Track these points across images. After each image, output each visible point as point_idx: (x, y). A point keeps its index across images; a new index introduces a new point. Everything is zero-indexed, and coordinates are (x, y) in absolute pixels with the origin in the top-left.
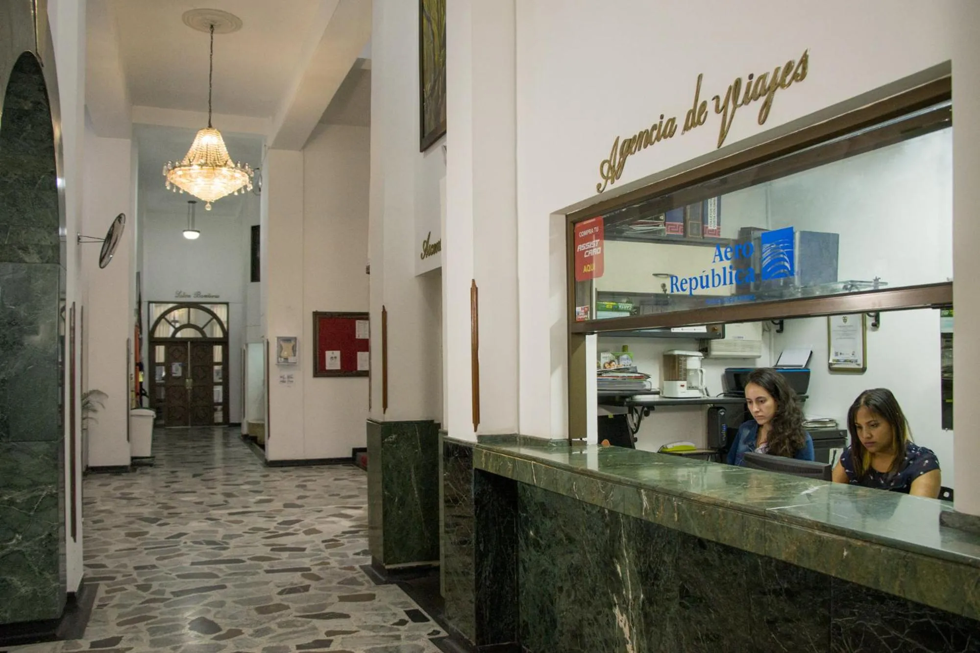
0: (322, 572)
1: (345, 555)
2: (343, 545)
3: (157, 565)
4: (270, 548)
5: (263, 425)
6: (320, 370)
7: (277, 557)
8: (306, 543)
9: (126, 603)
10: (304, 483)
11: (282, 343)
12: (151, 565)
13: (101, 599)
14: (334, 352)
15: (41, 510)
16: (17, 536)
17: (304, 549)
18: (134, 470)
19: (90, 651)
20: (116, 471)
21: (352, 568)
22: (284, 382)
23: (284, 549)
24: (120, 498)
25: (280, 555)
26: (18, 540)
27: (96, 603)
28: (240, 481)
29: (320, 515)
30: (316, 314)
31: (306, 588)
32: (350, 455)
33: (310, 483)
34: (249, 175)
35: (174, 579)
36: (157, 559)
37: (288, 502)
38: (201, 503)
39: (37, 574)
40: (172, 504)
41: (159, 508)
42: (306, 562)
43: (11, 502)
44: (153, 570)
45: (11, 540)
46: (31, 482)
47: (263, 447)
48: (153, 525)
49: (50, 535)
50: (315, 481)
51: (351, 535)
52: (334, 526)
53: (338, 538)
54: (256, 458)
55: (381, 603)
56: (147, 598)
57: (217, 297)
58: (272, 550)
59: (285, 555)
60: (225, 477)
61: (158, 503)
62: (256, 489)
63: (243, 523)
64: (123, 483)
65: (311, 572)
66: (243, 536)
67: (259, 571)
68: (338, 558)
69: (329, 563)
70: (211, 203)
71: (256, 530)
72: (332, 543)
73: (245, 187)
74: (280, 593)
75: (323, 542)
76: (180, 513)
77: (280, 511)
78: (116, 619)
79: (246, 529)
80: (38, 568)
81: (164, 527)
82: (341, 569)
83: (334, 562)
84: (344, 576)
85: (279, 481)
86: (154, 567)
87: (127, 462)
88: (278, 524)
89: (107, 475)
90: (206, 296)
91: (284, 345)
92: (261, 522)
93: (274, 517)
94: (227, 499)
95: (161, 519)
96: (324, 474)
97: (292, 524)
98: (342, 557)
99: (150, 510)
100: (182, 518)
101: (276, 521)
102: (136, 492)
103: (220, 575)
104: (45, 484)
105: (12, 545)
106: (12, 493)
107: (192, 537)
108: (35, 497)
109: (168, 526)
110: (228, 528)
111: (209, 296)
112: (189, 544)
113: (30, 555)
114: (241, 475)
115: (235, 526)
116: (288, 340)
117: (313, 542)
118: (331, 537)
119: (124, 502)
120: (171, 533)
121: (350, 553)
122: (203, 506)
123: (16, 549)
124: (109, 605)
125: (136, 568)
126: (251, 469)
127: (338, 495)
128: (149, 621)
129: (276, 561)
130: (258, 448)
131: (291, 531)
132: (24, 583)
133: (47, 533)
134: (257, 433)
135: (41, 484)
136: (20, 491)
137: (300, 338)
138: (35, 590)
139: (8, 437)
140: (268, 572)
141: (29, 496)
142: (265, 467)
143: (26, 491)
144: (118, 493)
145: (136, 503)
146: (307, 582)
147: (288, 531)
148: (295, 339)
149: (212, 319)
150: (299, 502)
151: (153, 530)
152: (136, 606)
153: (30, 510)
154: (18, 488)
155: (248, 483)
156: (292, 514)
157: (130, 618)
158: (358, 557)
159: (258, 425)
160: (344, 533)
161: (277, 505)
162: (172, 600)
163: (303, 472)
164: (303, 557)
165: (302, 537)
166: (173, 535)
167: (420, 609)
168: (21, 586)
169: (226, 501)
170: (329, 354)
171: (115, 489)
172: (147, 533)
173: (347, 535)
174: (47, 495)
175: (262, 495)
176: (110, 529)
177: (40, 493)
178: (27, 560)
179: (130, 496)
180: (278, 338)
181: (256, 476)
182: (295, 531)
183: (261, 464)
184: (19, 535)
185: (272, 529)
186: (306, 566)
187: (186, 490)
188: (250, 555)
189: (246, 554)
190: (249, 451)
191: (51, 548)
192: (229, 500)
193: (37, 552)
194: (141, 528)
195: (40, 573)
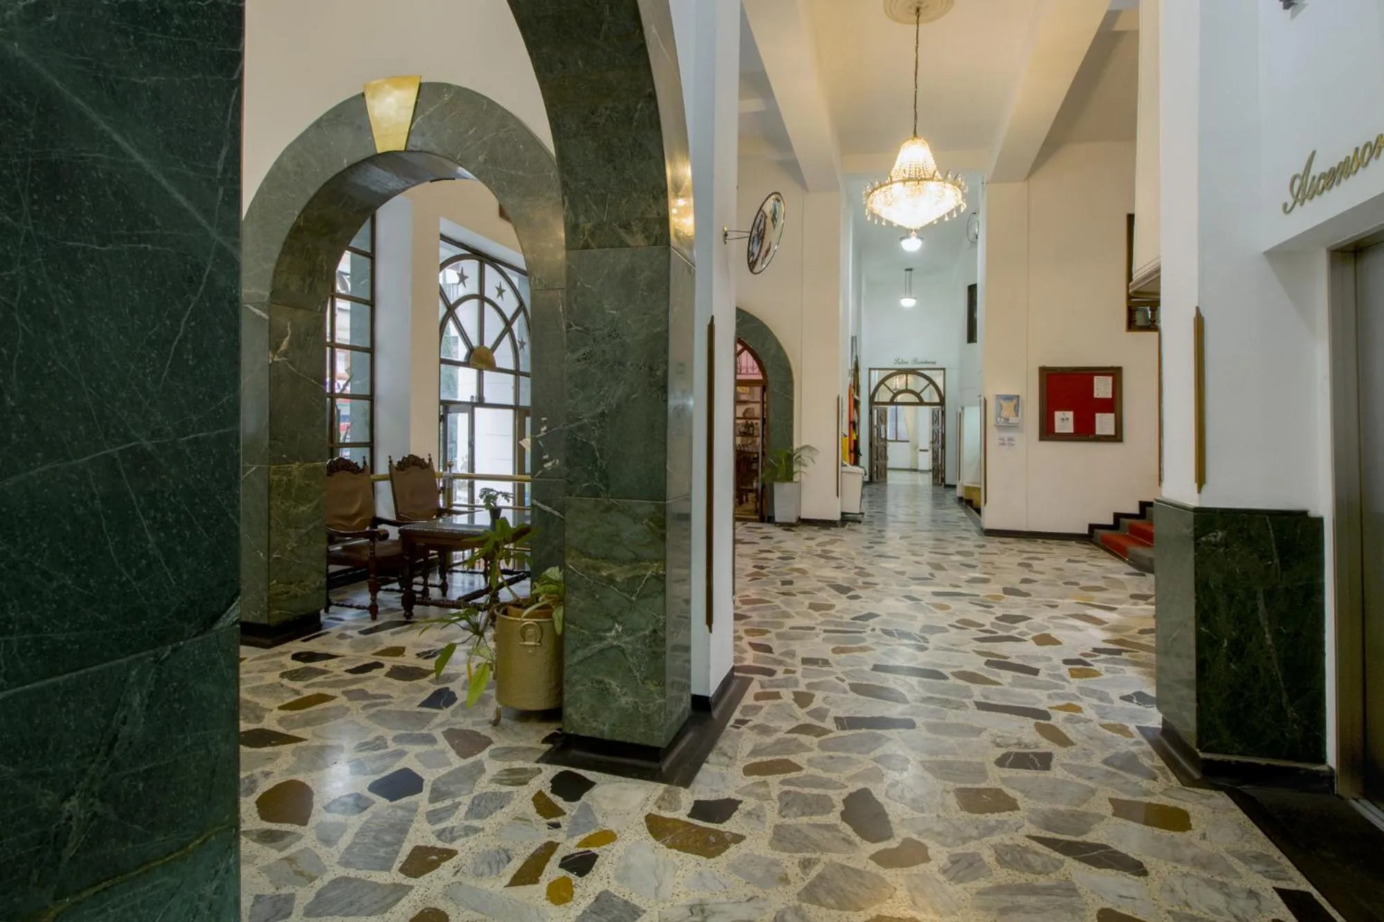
0: (1068, 725)
1: (1103, 697)
2: (1097, 674)
3: (830, 661)
4: (985, 659)
5: (979, 489)
6: (1047, 432)
7: (995, 679)
8: (1037, 659)
9: (772, 725)
10: (1029, 562)
11: (1002, 402)
12: (822, 660)
13: (747, 709)
14: (1065, 412)
15: (645, 596)
16: (617, 626)
17: (1035, 672)
18: (843, 526)
19: (688, 824)
20: (826, 524)
21: (1123, 730)
22: (1004, 444)
23: (1005, 665)
24: (819, 556)
25: (999, 676)
26: (617, 632)
27: (737, 715)
28: (951, 549)
29: (1056, 612)
30: (1043, 370)
31: (1044, 761)
32: (1086, 532)
33: (1036, 562)
34: (962, 190)
35: (845, 692)
36: (834, 651)
37: (1009, 586)
38: (903, 573)
39: (640, 683)
40: (869, 569)
41: (856, 574)
42: (1041, 699)
43: (611, 580)
44: (824, 669)
45: (610, 630)
46: (633, 556)
47: (978, 511)
48: (842, 596)
49: (655, 631)
50: (1043, 559)
51: (1109, 656)
52: (1077, 634)
53: (1088, 660)
54: (971, 523)
55: (1205, 846)
56: (801, 722)
57: (934, 363)
58: (988, 663)
59: (1007, 676)
60: (934, 542)
61: (856, 568)
62: (969, 563)
63: (950, 611)
64: (827, 539)
65: (1051, 722)
66: (948, 631)
67: (966, 701)
68: (1095, 702)
69: (1079, 709)
70: (916, 230)
71: (966, 624)
72: (1080, 666)
73: (958, 208)
74: (1001, 762)
75: (1066, 662)
76: (877, 584)
77: (998, 598)
78: (748, 756)
79: (953, 621)
80: (641, 675)
81: (853, 601)
82: (1103, 726)
83: (1088, 709)
84: (1113, 747)
85: (996, 554)
86: (826, 662)
87: (837, 517)
88: (996, 618)
89: (816, 528)
90: (923, 363)
91: (1004, 404)
92: (974, 614)
93: (992, 607)
94: (933, 571)
95: (853, 590)
96: (1055, 551)
97: (1014, 622)
98: (1101, 699)
99: (846, 575)
100: (878, 591)
101: (994, 614)
102: (837, 550)
103: (909, 697)
104: (650, 561)
105: (611, 637)
106: (612, 568)
107: (885, 622)
108: (638, 577)
109: (858, 601)
110: (930, 615)
111: (926, 363)
112: (878, 632)
113: (631, 655)
114: (953, 542)
115: (940, 613)
116: (1008, 398)
117: (1049, 659)
118: (1076, 656)
119: (822, 561)
120: (861, 612)
121: (1114, 694)
122: (905, 578)
123: (615, 643)
124: (750, 724)
125: (806, 661)
126: (963, 536)
127: (1077, 584)
128: (788, 776)
129: (994, 687)
130: (974, 512)
131: (1013, 633)
132: (625, 690)
133: (651, 628)
134: (974, 497)
135: (645, 560)
136: (620, 566)
137: (1023, 398)
138: (636, 703)
139: (607, 492)
140: (981, 706)
141: (630, 575)
142: (980, 535)
143: (626, 567)
144: (819, 550)
145: (834, 564)
146: (1046, 745)
147: (1010, 634)
148: (1018, 397)
149: (928, 385)
150: (1024, 588)
151: (841, 602)
152: (780, 735)
153: (632, 592)
154: (620, 562)
155: (959, 553)
156: (1016, 606)
157: (765, 759)
158: (1127, 705)
159: (974, 489)
160: (1098, 651)
161: (995, 588)
162: (831, 735)
163: (1024, 545)
164: (1036, 688)
165: (1030, 648)
166: (861, 614)
167: (1316, 894)
168: (620, 694)
169: (932, 575)
170: (1058, 415)
171: (817, 545)
172: (831, 607)
173: (1103, 656)
174: (652, 576)
175: (975, 572)
176: (795, 595)
177: (643, 572)
178: (628, 660)
179: (829, 555)
180: (998, 396)
181: (969, 545)
182: (1020, 633)
183: (976, 531)
184: (619, 625)
185: (988, 627)
186: (1041, 707)
187: (891, 554)
188: (955, 667)
189: (949, 663)
190: (963, 515)
191: (657, 650)
192: (937, 573)
193: (639, 652)
194: (829, 598)
195: (643, 683)
